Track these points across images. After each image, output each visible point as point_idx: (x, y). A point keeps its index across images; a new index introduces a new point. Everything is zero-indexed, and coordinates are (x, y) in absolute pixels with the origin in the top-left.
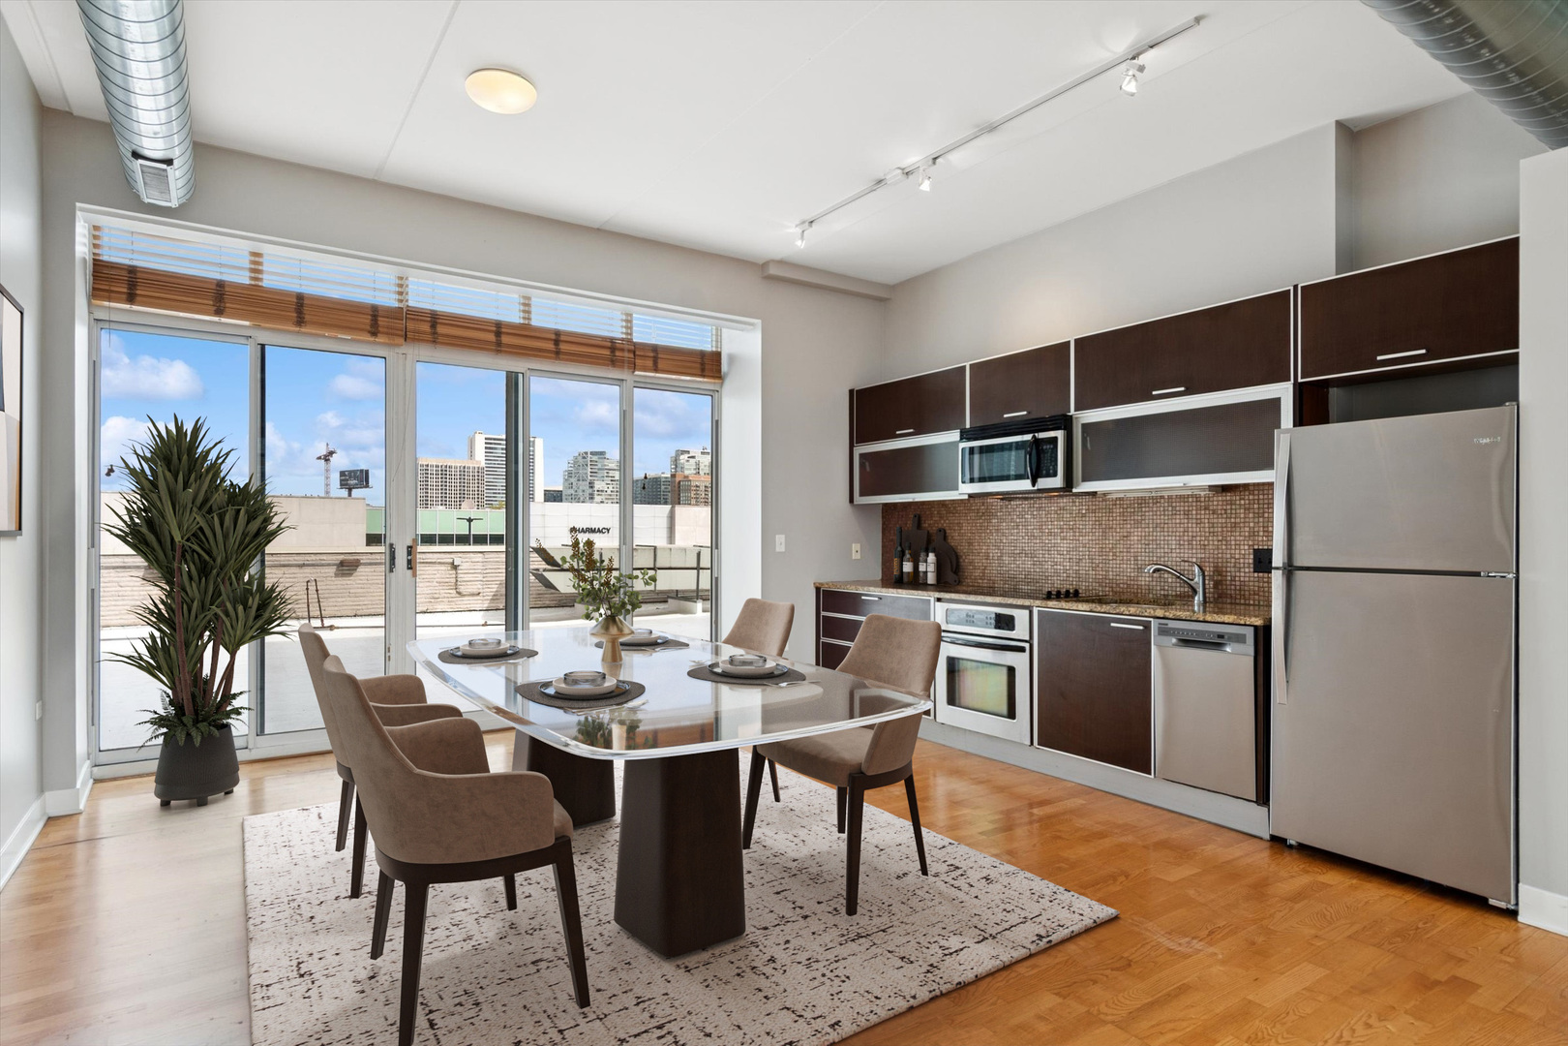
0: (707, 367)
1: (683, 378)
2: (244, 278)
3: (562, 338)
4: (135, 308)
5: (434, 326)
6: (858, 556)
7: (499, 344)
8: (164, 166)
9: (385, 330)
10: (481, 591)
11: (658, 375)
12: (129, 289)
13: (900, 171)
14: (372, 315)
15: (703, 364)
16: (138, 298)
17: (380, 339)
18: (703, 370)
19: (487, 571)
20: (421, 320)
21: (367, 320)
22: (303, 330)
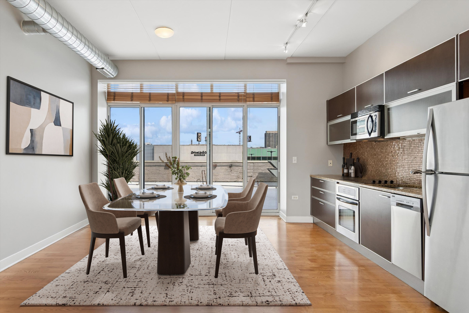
0: (273, 98)
1: (264, 103)
2: (138, 91)
3: (221, 95)
4: (115, 102)
5: (183, 96)
6: (331, 165)
7: (202, 99)
8: (102, 70)
9: (171, 99)
10: (252, 175)
11: (254, 103)
12: (114, 97)
13: (299, 21)
14: (167, 96)
15: (272, 97)
16: (116, 100)
17: (169, 102)
18: (272, 99)
19: (255, 169)
20: (180, 95)
21: (166, 97)
22: (151, 102)
